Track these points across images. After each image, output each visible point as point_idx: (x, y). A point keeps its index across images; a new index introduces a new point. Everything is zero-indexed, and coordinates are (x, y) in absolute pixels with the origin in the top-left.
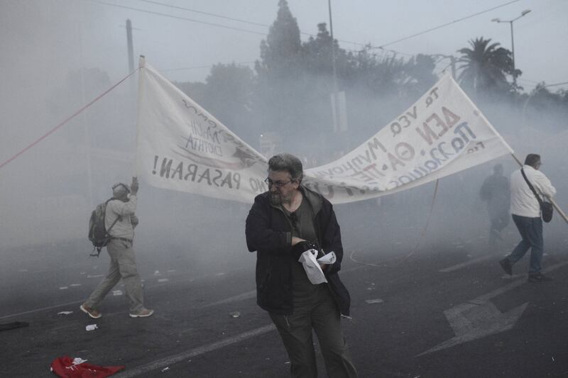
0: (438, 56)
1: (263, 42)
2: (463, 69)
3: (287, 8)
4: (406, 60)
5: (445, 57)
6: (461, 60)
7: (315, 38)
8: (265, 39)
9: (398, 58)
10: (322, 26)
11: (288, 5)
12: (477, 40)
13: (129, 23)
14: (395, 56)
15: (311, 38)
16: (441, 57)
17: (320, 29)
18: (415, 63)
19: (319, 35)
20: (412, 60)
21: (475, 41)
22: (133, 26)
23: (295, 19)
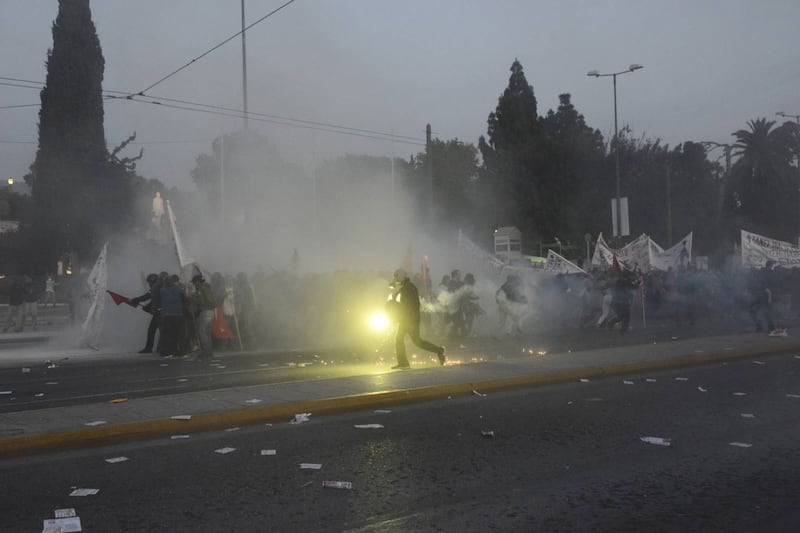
0: (709, 143)
1: (492, 115)
2: (738, 157)
3: (522, 73)
4: (671, 148)
5: (719, 145)
6: (736, 146)
7: (556, 111)
8: (494, 111)
9: (662, 145)
10: (565, 98)
11: (523, 70)
12: (758, 121)
13: (428, 127)
14: (657, 143)
15: (551, 112)
16: (713, 146)
17: (562, 102)
18: (682, 151)
19: (560, 108)
20: (678, 148)
21: (755, 122)
22: (432, 130)
23: (532, 87)
